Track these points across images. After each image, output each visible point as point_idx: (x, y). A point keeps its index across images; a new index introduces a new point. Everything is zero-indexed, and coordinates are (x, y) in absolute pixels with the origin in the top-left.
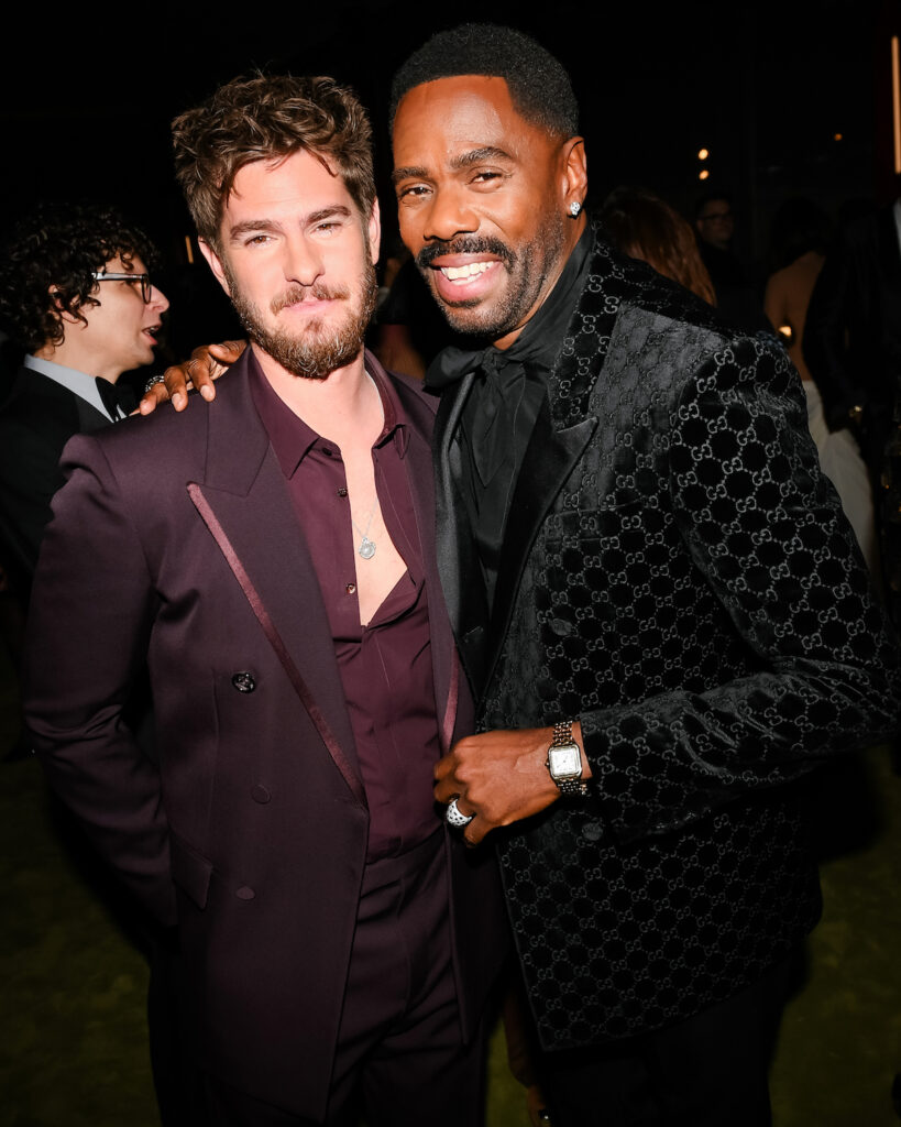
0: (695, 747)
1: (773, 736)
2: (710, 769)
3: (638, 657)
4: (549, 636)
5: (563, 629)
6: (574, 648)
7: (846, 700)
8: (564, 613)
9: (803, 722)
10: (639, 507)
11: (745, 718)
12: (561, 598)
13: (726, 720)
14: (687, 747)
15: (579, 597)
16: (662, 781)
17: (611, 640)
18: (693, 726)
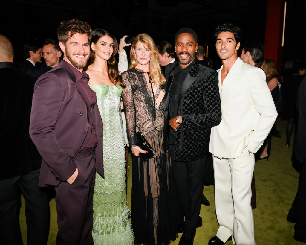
0: (195, 120)
1: (204, 120)
2: (196, 123)
3: (196, 108)
4: (185, 103)
5: (188, 102)
6: (188, 105)
7: (214, 118)
8: (188, 100)
9: (208, 120)
10: (201, 87)
11: (202, 118)
12: (188, 98)
13: (199, 118)
14: (194, 120)
15: (191, 98)
16: (190, 124)
17: (193, 105)
18: (195, 118)
